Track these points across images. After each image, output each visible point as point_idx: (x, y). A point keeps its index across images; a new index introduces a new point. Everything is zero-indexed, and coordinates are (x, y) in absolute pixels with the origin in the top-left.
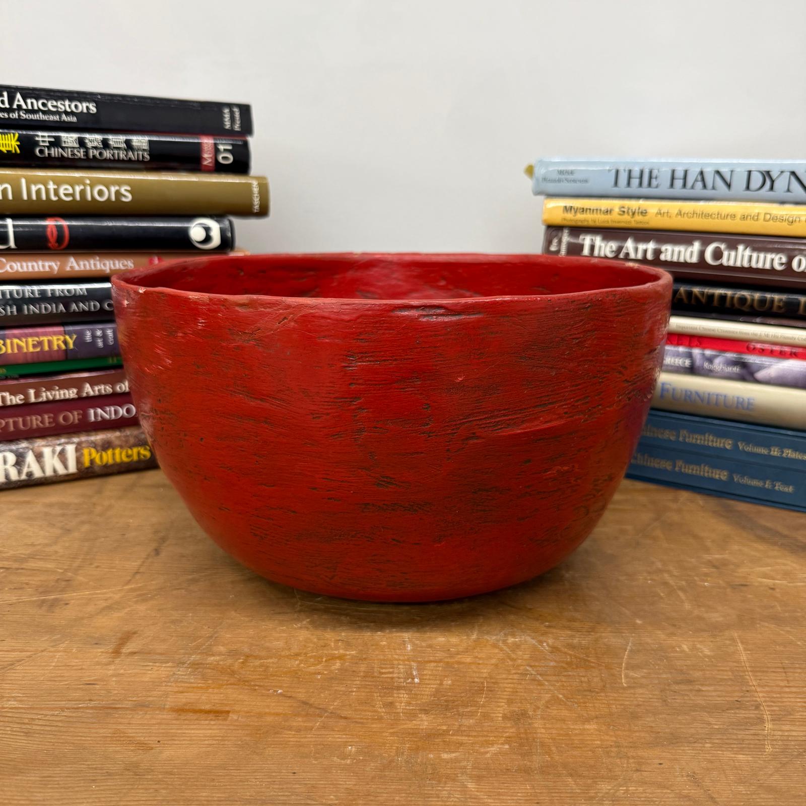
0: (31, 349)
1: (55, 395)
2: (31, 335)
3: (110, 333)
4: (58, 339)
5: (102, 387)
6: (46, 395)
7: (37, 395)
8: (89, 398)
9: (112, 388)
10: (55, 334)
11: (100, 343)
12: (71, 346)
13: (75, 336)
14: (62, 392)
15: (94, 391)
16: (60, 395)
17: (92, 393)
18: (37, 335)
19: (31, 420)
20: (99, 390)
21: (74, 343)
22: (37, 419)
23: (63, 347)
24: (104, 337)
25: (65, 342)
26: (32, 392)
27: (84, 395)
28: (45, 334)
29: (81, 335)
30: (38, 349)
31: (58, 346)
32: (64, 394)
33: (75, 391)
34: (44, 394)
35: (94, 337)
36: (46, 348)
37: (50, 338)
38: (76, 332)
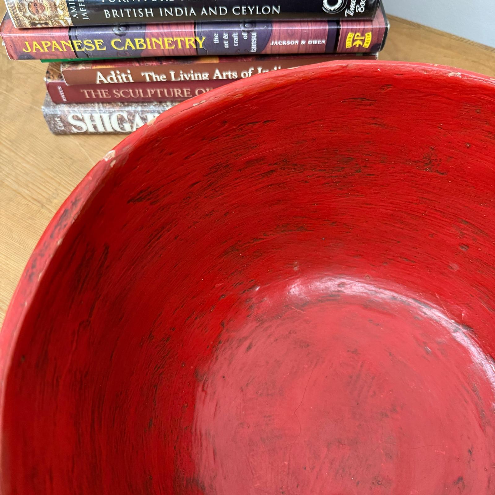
0: (167, 47)
1: (191, 77)
2: (167, 35)
3: (235, 36)
4: (189, 40)
5: (229, 73)
6: (183, 76)
7: (177, 75)
8: (218, 80)
9: (238, 75)
10: (186, 34)
11: (226, 45)
12: (201, 46)
13: (204, 38)
14: (196, 75)
15: (222, 75)
16: (194, 77)
17: (220, 78)
18: (171, 35)
19: (174, 91)
20: (227, 76)
21: (204, 44)
22: (178, 91)
23: (194, 47)
24: (231, 39)
25: (196, 43)
26: (172, 73)
27: (215, 78)
28: (178, 35)
29: (210, 37)
30: (173, 47)
31: (190, 45)
32: (198, 76)
33: (207, 75)
34: (182, 76)
35: (221, 39)
36: (180, 47)
37: (183, 39)
38: (205, 34)
